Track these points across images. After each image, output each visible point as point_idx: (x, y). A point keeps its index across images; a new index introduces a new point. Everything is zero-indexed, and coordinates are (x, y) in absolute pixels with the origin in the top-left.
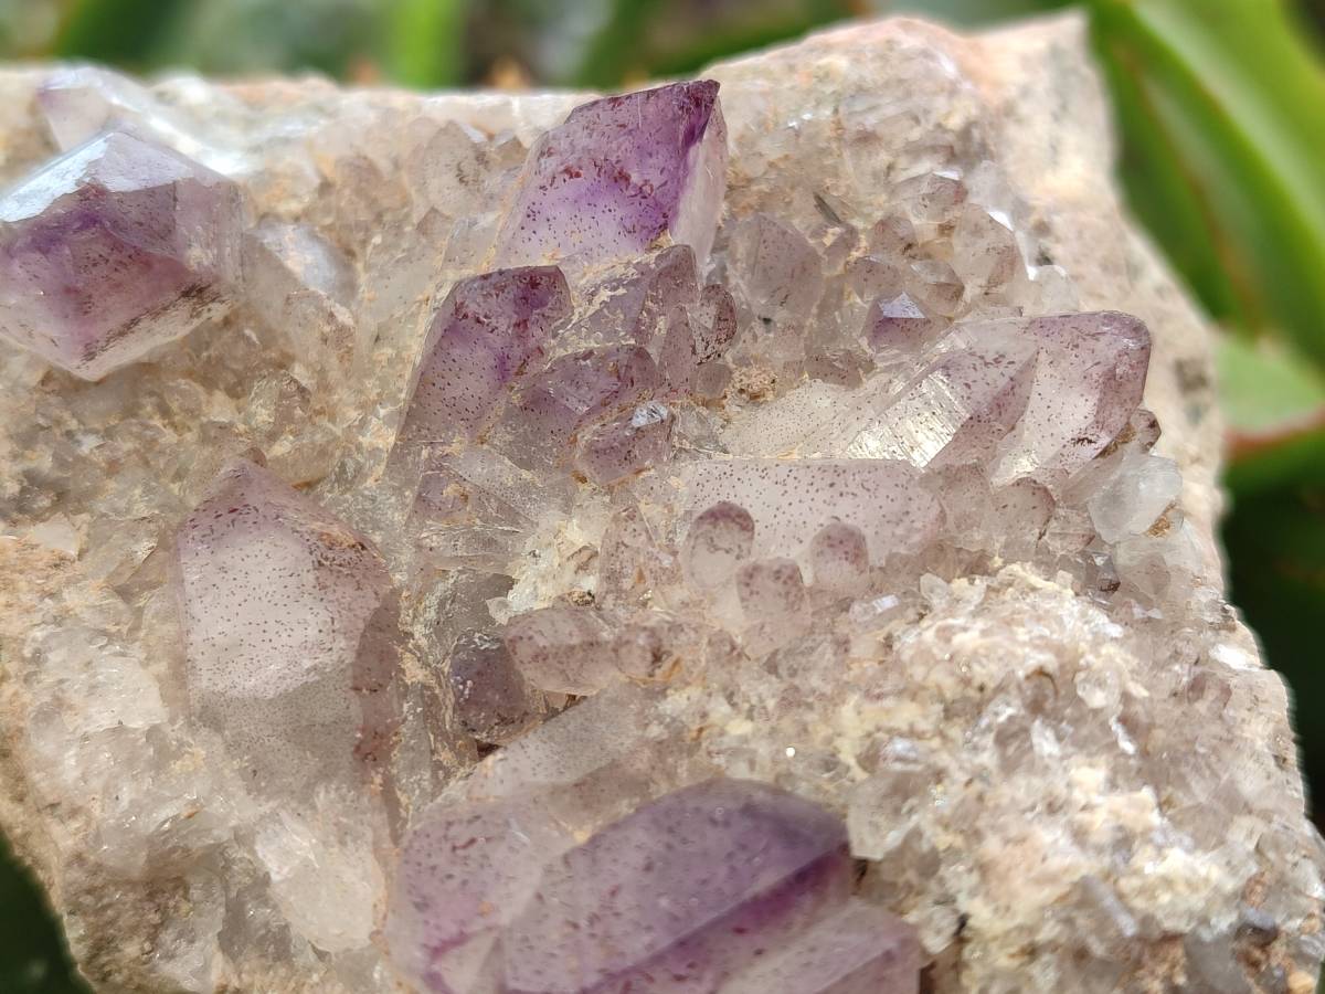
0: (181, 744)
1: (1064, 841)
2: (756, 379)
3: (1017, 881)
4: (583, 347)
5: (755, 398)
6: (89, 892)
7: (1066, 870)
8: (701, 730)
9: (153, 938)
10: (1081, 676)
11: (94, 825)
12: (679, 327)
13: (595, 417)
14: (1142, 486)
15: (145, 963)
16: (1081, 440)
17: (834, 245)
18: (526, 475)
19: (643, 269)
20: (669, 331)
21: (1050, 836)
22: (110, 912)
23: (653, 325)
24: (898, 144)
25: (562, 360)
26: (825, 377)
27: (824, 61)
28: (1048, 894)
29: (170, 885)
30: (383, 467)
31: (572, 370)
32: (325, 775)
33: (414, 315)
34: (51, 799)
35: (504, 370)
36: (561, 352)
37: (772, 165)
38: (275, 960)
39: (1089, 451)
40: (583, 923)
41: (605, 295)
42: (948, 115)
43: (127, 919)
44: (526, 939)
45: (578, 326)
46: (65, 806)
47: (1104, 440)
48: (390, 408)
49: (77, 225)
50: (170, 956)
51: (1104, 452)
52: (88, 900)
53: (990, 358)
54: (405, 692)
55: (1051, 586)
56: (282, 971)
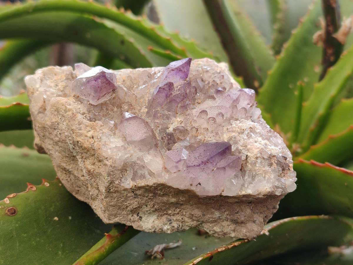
0: (127, 147)
1: (259, 144)
2: (199, 101)
3: (254, 149)
4: (178, 93)
5: (199, 103)
6: (112, 172)
7: (260, 147)
8: (204, 140)
9: (121, 180)
10: (255, 129)
11: (114, 160)
12: (190, 91)
13: (180, 103)
14: (256, 112)
15: (119, 184)
16: (248, 104)
17: (207, 84)
18: (169, 113)
19: (185, 83)
20: (189, 92)
21: (257, 144)
22: (114, 176)
23: (187, 91)
24: (212, 73)
25: (175, 95)
26: (211, 99)
27: (198, 62)
28: (258, 150)
29: (124, 170)
30: (145, 114)
31: (177, 96)
32: (151, 148)
33: (146, 94)
34: (106, 157)
35: (167, 96)
36: (174, 94)
37: (194, 75)
38: (143, 178)
39: (249, 106)
40: (197, 158)
41: (179, 87)
42: (217, 70)
43: (118, 176)
44: (189, 160)
45: (176, 91)
46: (109, 158)
47: (251, 105)
48: (145, 106)
49: (101, 77)
50: (123, 183)
51: (251, 106)
52: (112, 173)
53: (235, 94)
54: (158, 140)
55: (248, 121)
56: (144, 180)
